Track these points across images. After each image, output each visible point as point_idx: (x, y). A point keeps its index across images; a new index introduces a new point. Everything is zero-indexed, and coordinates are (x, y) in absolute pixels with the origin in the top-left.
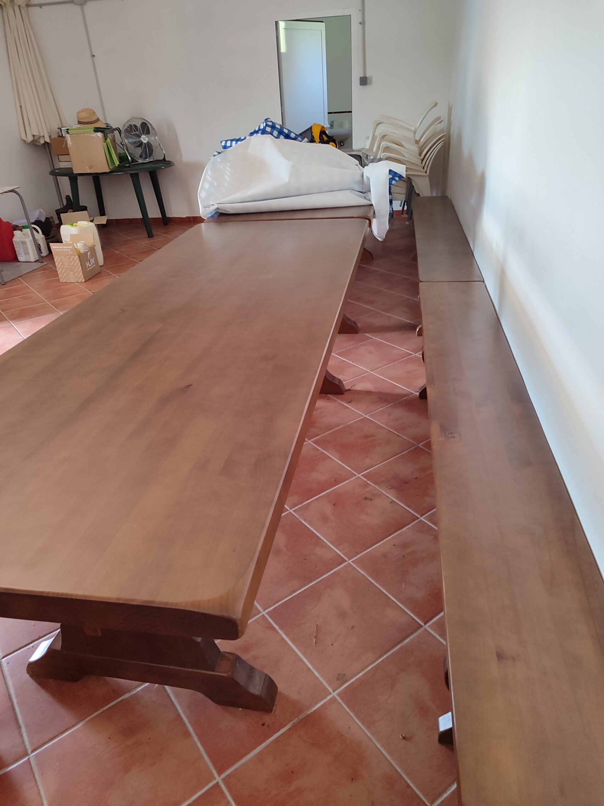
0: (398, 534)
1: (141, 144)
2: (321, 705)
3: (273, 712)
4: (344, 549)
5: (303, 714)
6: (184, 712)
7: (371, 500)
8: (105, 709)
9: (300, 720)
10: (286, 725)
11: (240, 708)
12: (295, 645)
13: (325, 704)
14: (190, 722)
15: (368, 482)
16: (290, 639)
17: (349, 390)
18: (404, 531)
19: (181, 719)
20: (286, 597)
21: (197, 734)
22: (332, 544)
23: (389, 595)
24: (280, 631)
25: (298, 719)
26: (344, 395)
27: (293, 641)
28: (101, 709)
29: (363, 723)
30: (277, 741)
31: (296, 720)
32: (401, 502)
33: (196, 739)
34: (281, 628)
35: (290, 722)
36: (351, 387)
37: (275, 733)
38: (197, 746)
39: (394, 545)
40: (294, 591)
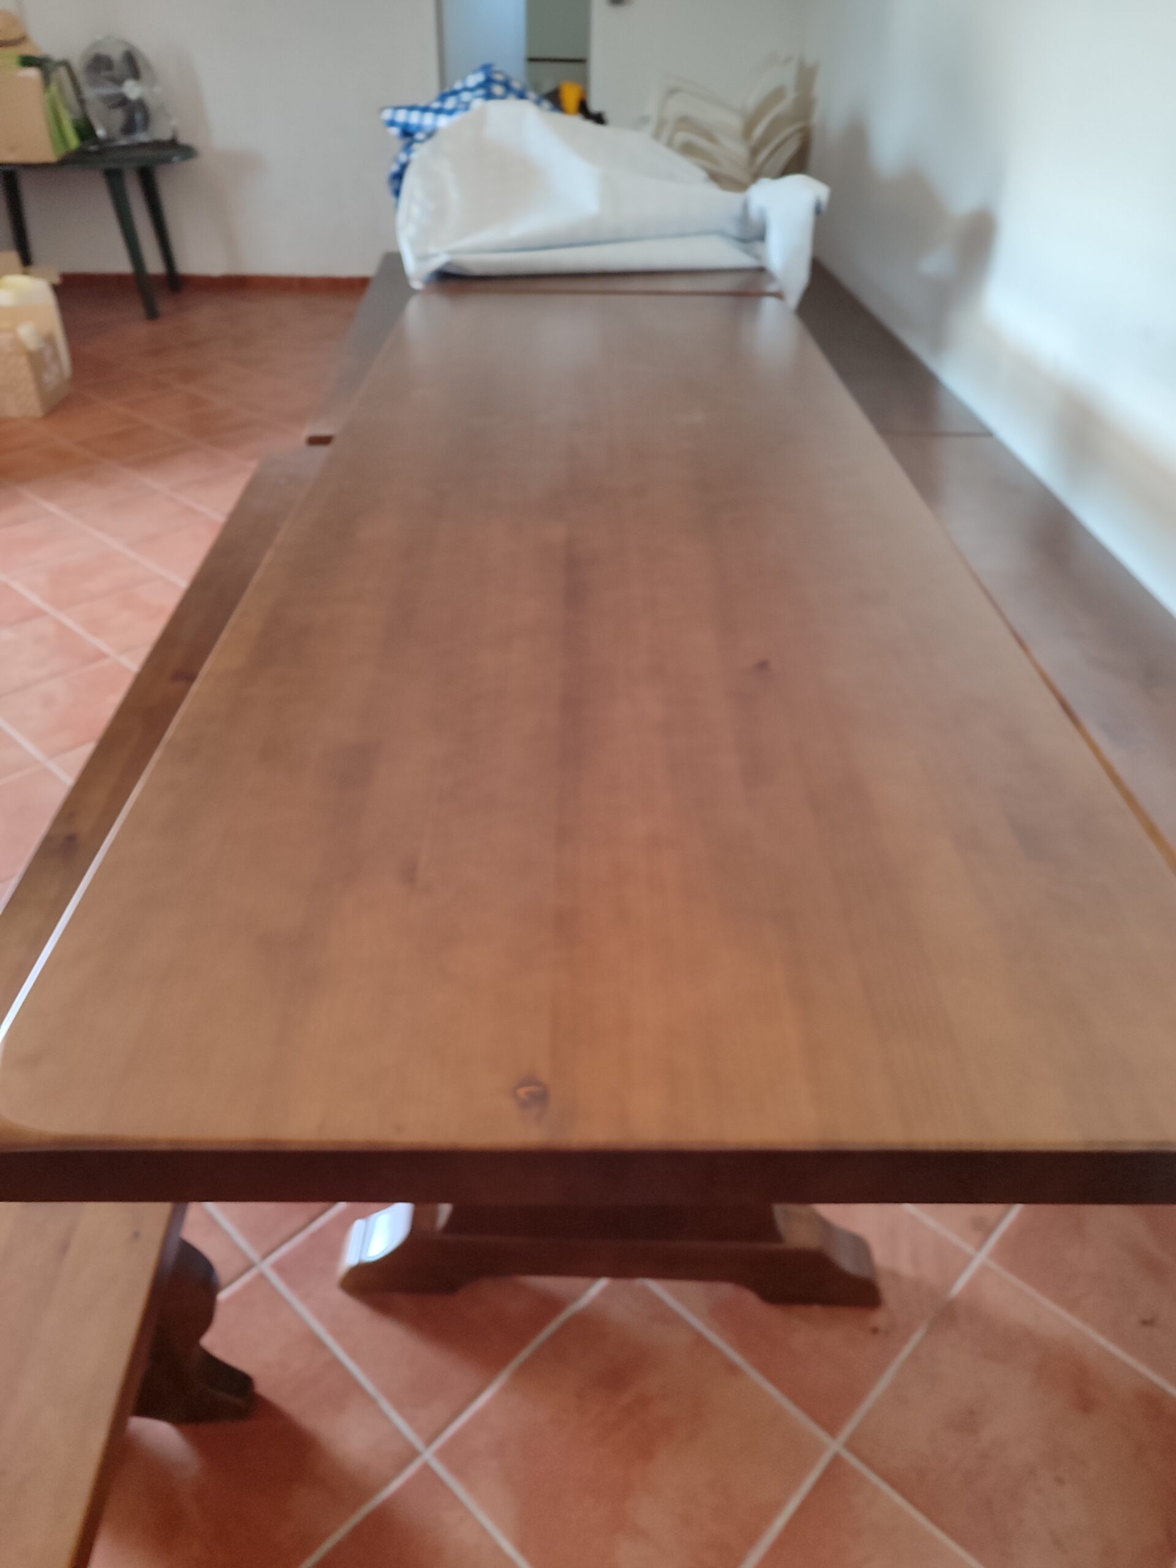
1: (123, 102)
3: (883, 1305)
14: (727, 1342)
19: (708, 1341)
21: (755, 1366)
33: (754, 1374)
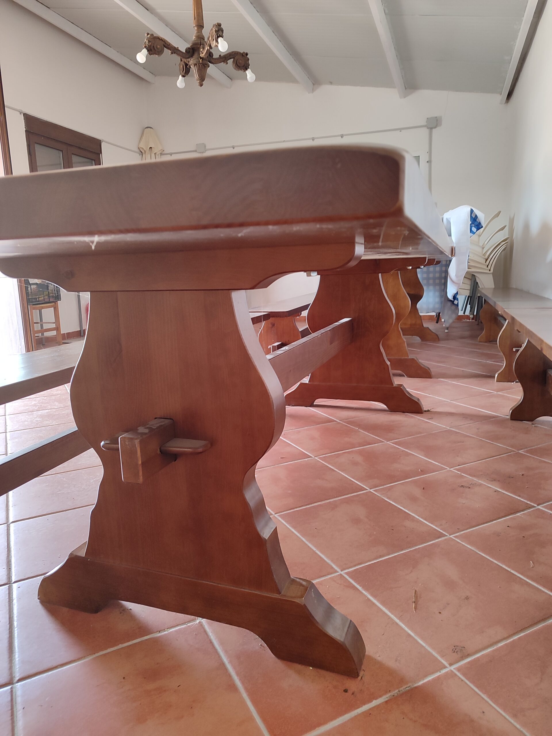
0: (511, 518)
2: (433, 679)
3: (360, 678)
4: (441, 525)
5: (406, 687)
6: (230, 662)
7: (469, 488)
8: (123, 646)
9: (401, 692)
10: (380, 696)
11: (311, 667)
12: (386, 608)
13: (438, 678)
14: (238, 674)
15: (462, 474)
16: (378, 601)
17: (428, 411)
18: (518, 516)
19: (226, 669)
20: (370, 561)
21: (246, 689)
22: (425, 520)
23: (512, 571)
24: (364, 592)
25: (399, 691)
26: (423, 414)
27: (383, 603)
28: (120, 645)
29: (504, 711)
30: (368, 714)
31: (395, 692)
32: (509, 492)
33: (245, 695)
34: (367, 590)
35: (386, 692)
36: (431, 409)
37: (364, 704)
38: (246, 705)
39: (508, 526)
40: (381, 557)
